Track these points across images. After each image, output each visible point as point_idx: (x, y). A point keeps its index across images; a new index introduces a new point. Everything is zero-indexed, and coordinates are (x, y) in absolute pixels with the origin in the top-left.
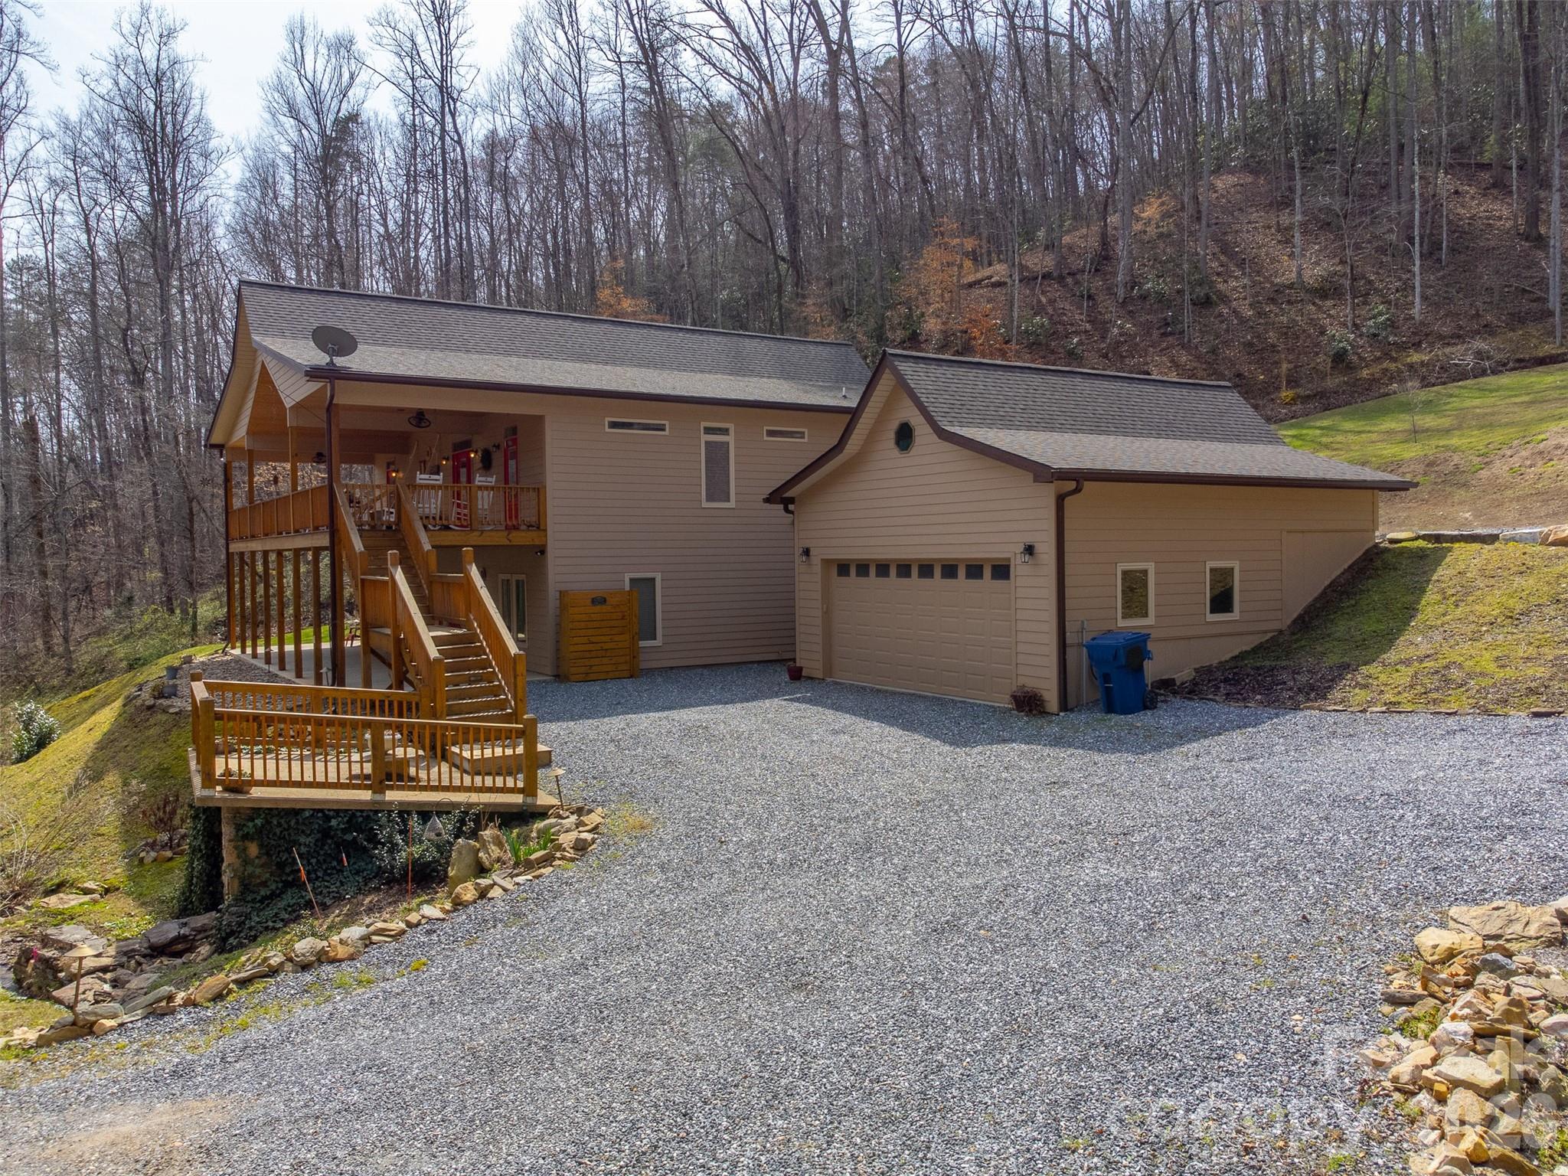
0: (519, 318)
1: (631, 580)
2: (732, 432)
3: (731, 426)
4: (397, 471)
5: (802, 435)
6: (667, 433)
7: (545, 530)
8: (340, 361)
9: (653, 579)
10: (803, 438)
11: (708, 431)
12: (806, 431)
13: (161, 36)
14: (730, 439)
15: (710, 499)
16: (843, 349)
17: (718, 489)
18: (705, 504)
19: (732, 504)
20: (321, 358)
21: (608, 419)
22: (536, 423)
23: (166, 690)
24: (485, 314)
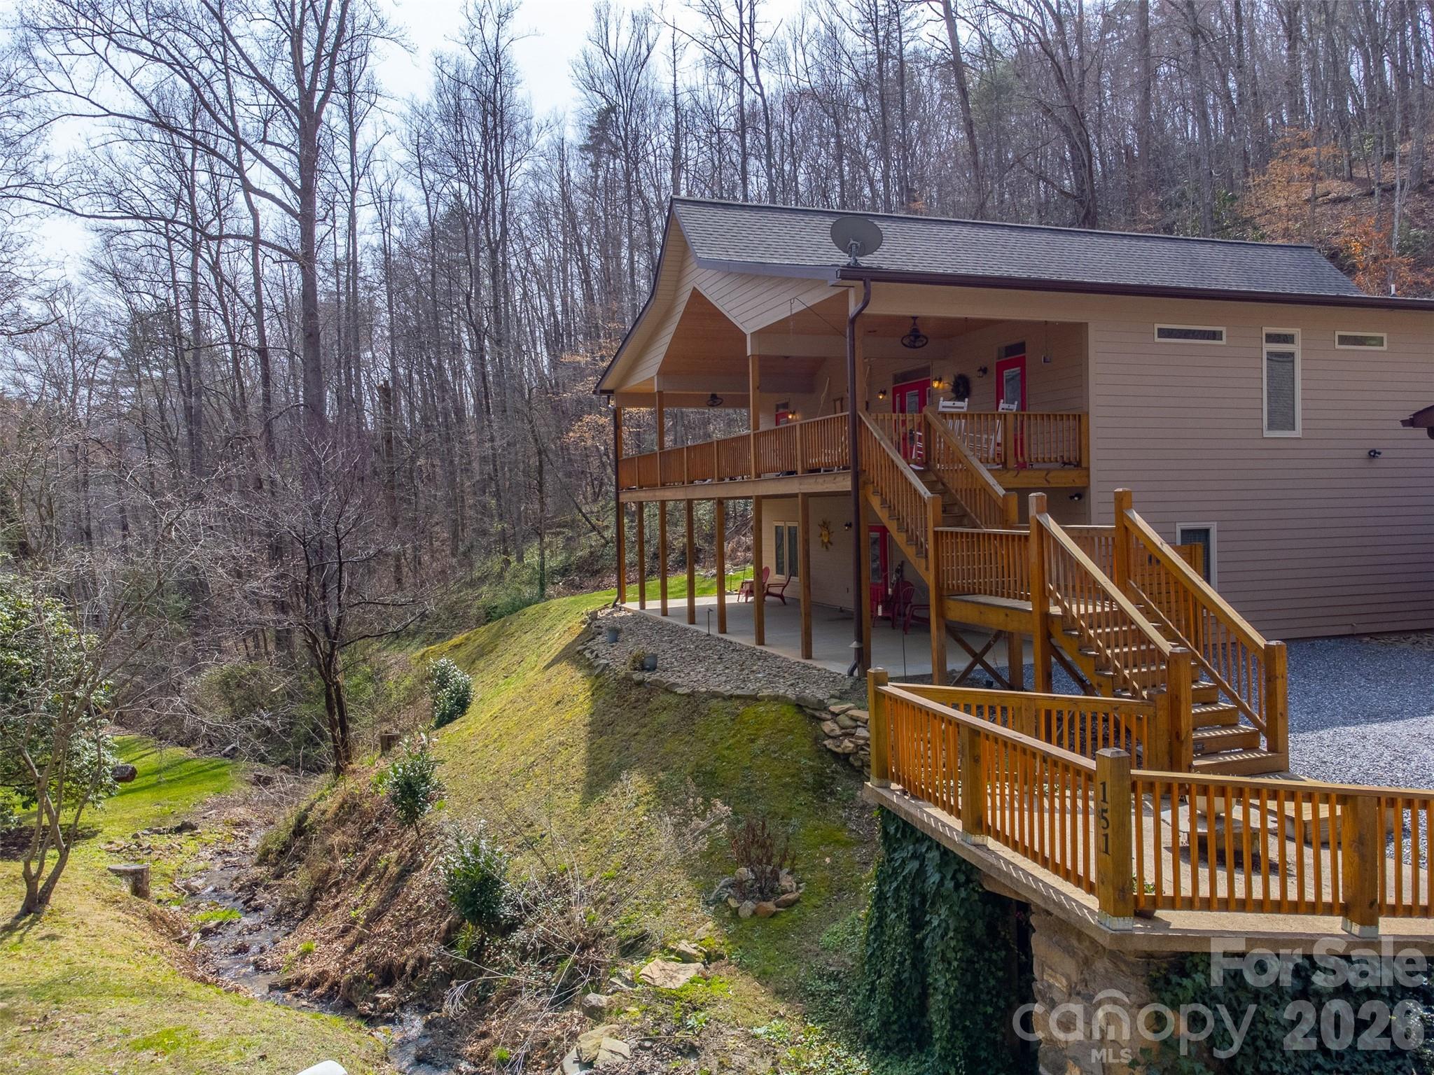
0: (957, 229)
1: (1183, 532)
2: (1298, 339)
3: (1296, 331)
4: (794, 413)
5: (1380, 341)
6: (1224, 342)
7: (1088, 469)
8: (865, 261)
9: (1207, 531)
10: (1382, 345)
11: (1271, 338)
12: (1385, 335)
13: (499, 17)
14: (1295, 348)
15: (1270, 427)
16: (1305, 252)
17: (1282, 416)
18: (1267, 434)
19: (1298, 433)
20: (844, 259)
21: (1157, 326)
22: (1074, 334)
23: (647, 661)
24: (919, 226)
